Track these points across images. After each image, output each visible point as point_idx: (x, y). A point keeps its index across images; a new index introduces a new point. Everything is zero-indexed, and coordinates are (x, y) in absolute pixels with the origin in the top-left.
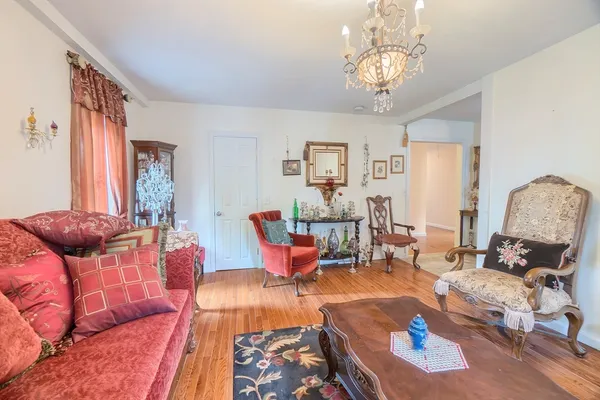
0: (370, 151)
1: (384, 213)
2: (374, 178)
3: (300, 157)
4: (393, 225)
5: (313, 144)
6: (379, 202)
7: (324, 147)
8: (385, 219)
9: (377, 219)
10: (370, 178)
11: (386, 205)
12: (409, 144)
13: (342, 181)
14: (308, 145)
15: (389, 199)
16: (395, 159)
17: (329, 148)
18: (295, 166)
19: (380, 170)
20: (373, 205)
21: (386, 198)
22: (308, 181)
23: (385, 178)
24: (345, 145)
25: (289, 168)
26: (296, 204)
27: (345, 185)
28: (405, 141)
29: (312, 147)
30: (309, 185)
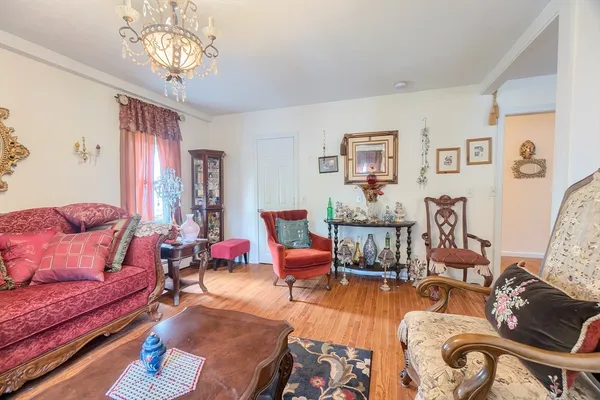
0: (430, 137)
1: (452, 220)
2: (438, 172)
3: (337, 152)
4: (467, 236)
5: (352, 136)
6: (445, 204)
7: (367, 139)
8: (453, 226)
9: (440, 226)
10: (431, 173)
11: (457, 208)
12: (502, 119)
13: (391, 177)
14: (346, 138)
15: (464, 200)
16: (473, 145)
17: (373, 138)
18: (332, 162)
19: (449, 161)
20: (434, 208)
21: (457, 200)
22: (347, 178)
23: (457, 172)
24: (395, 134)
25: (326, 164)
26: (330, 203)
27: (394, 181)
28: (494, 116)
29: (350, 140)
30: (348, 182)
